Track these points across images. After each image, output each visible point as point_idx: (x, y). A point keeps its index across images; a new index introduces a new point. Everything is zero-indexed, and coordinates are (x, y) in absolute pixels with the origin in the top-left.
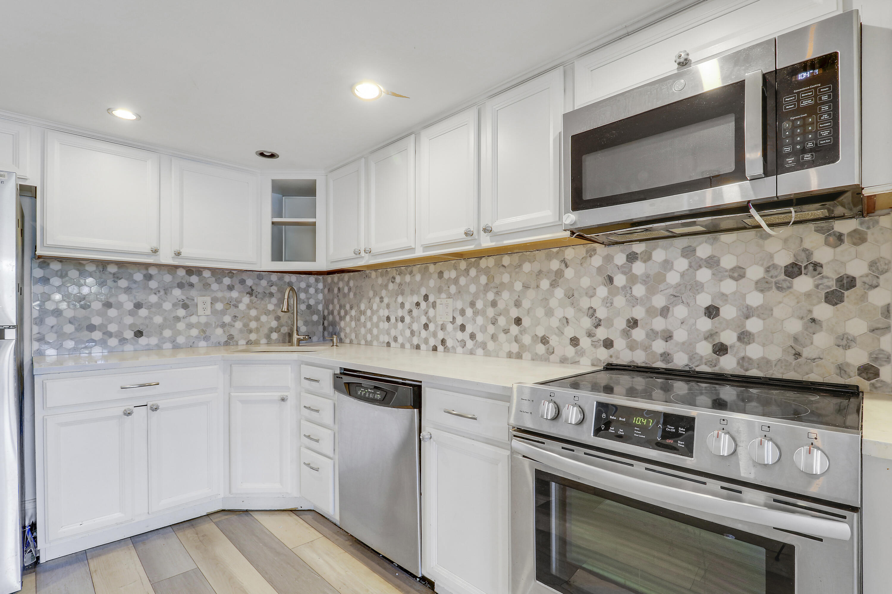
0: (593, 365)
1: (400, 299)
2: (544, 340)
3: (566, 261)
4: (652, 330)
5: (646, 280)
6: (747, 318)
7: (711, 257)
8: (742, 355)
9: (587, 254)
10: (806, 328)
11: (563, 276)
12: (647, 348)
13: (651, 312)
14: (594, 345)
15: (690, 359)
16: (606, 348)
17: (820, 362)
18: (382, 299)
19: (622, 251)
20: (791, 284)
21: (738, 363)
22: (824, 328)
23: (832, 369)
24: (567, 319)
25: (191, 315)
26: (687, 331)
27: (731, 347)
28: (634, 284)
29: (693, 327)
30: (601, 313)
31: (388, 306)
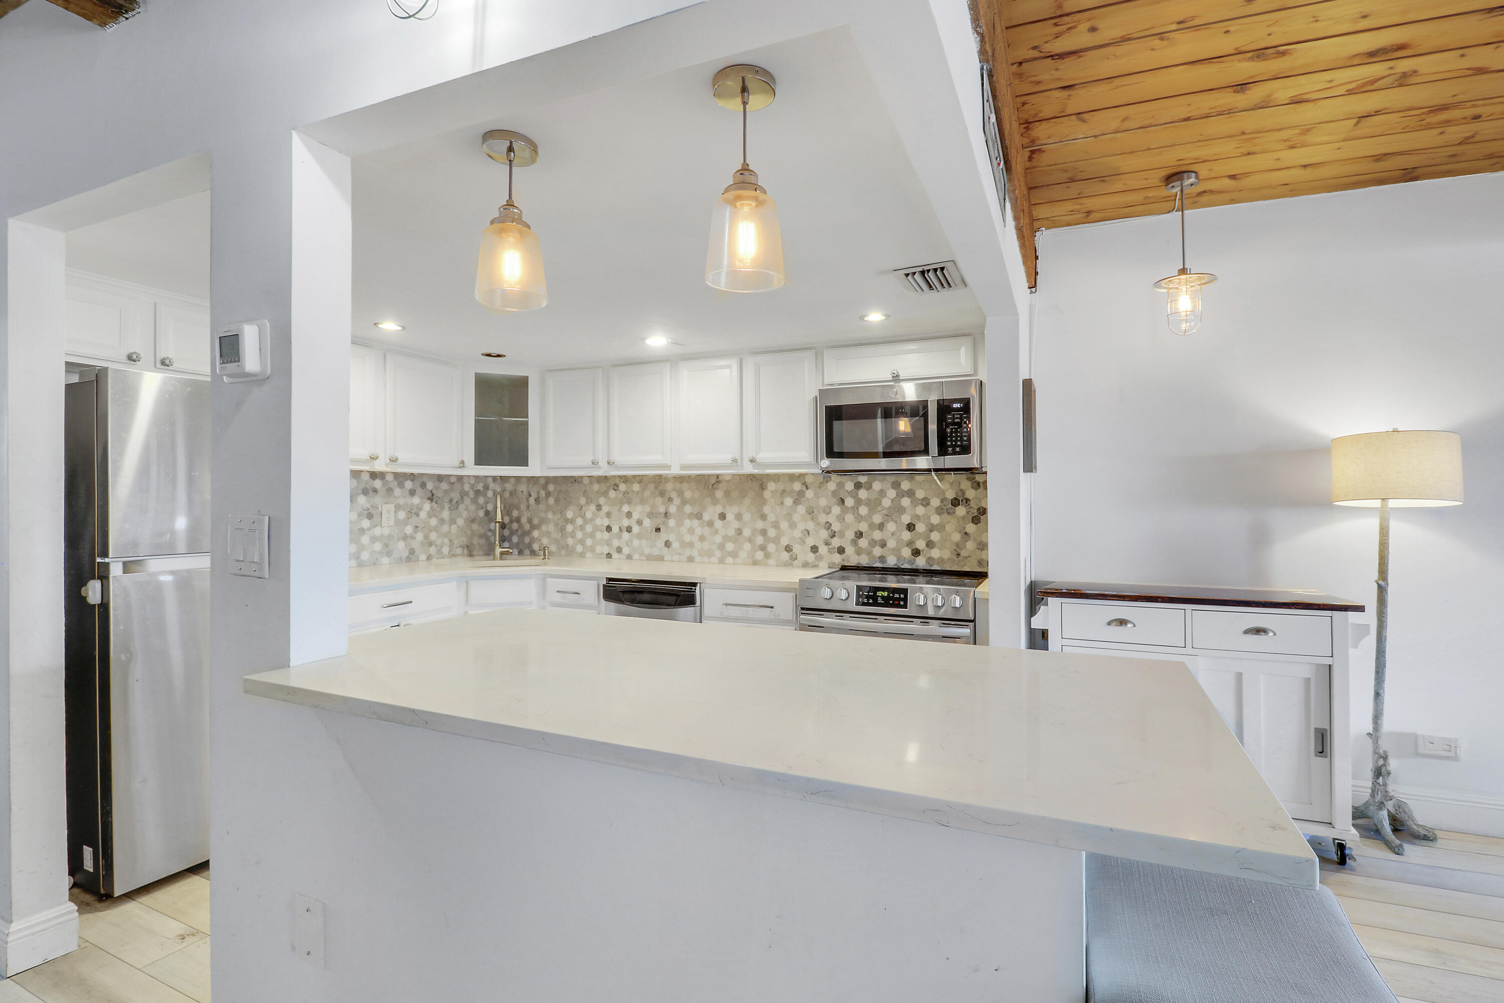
0: (830, 567)
1: (626, 508)
2: (788, 549)
3: (807, 484)
4: (872, 539)
5: (868, 503)
6: (931, 532)
7: (910, 490)
8: (929, 556)
9: (824, 480)
10: (962, 538)
11: (805, 496)
12: (869, 553)
13: (872, 526)
14: (830, 552)
15: (898, 560)
16: (839, 553)
17: (969, 559)
18: (599, 508)
19: (851, 481)
20: (955, 510)
21: (927, 562)
22: (971, 538)
23: (976, 563)
24: (808, 531)
25: (375, 527)
26: (896, 540)
27: (922, 551)
28: (860, 505)
29: (900, 538)
30: (836, 527)
31: (608, 515)
